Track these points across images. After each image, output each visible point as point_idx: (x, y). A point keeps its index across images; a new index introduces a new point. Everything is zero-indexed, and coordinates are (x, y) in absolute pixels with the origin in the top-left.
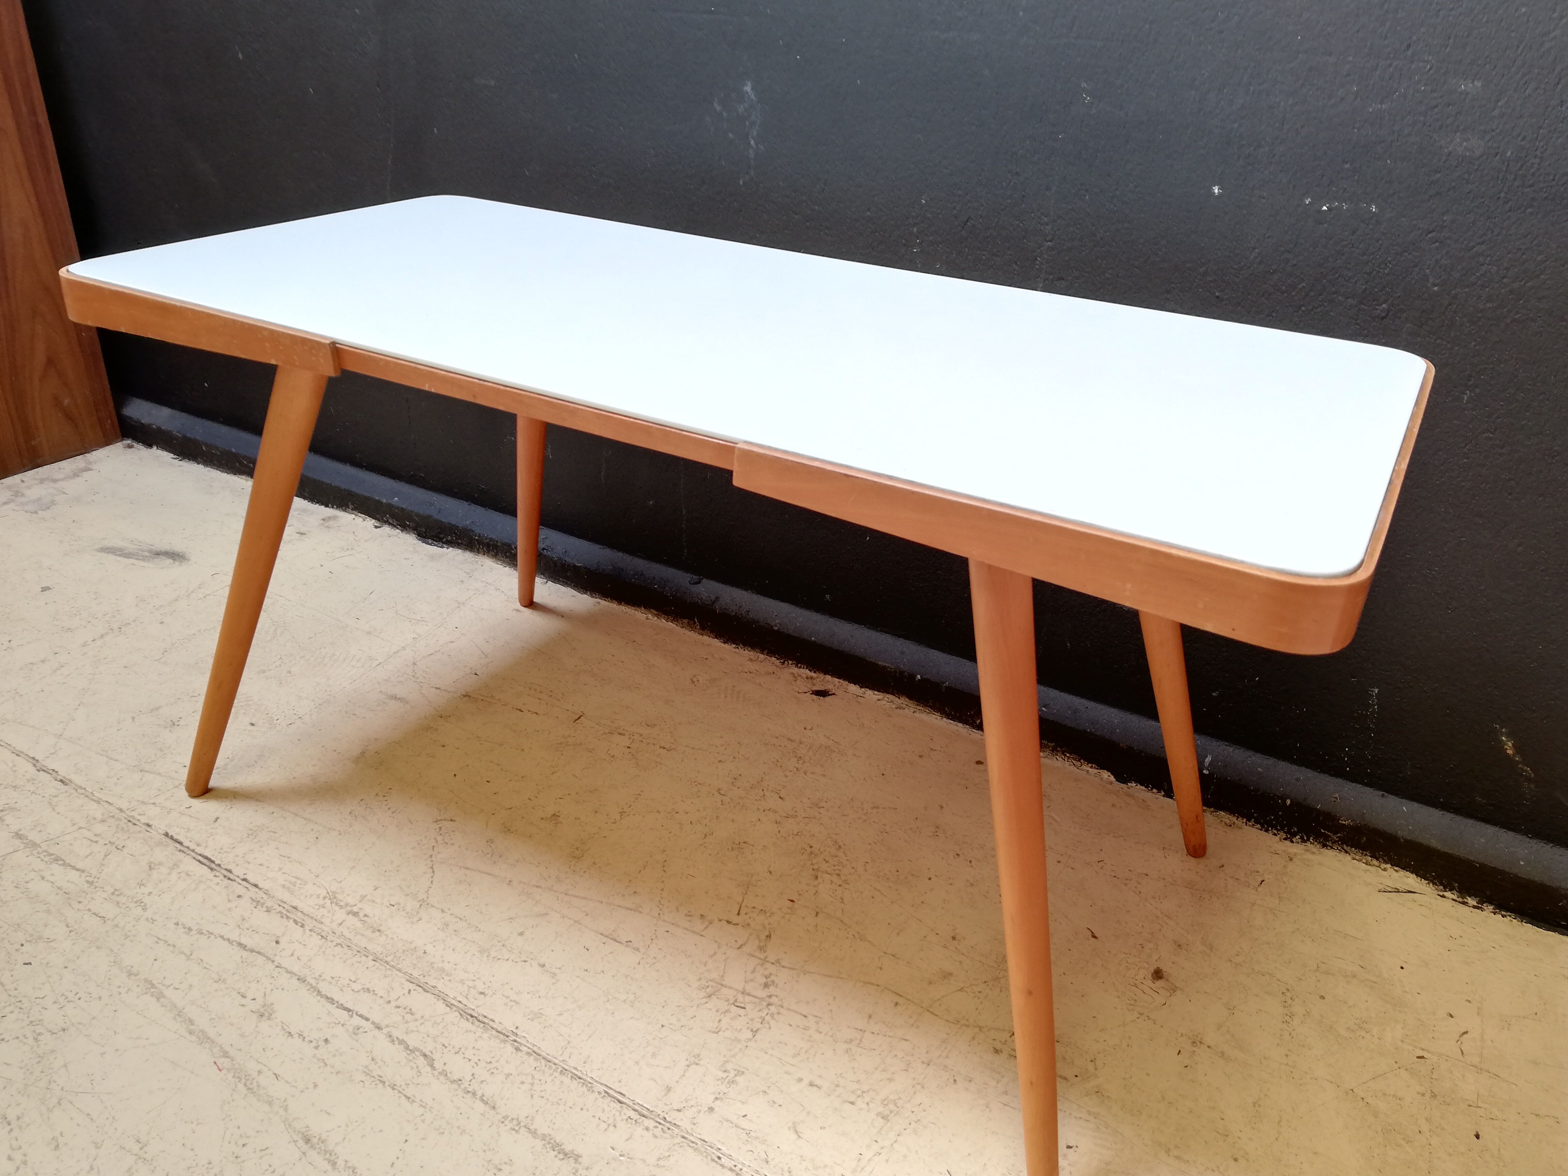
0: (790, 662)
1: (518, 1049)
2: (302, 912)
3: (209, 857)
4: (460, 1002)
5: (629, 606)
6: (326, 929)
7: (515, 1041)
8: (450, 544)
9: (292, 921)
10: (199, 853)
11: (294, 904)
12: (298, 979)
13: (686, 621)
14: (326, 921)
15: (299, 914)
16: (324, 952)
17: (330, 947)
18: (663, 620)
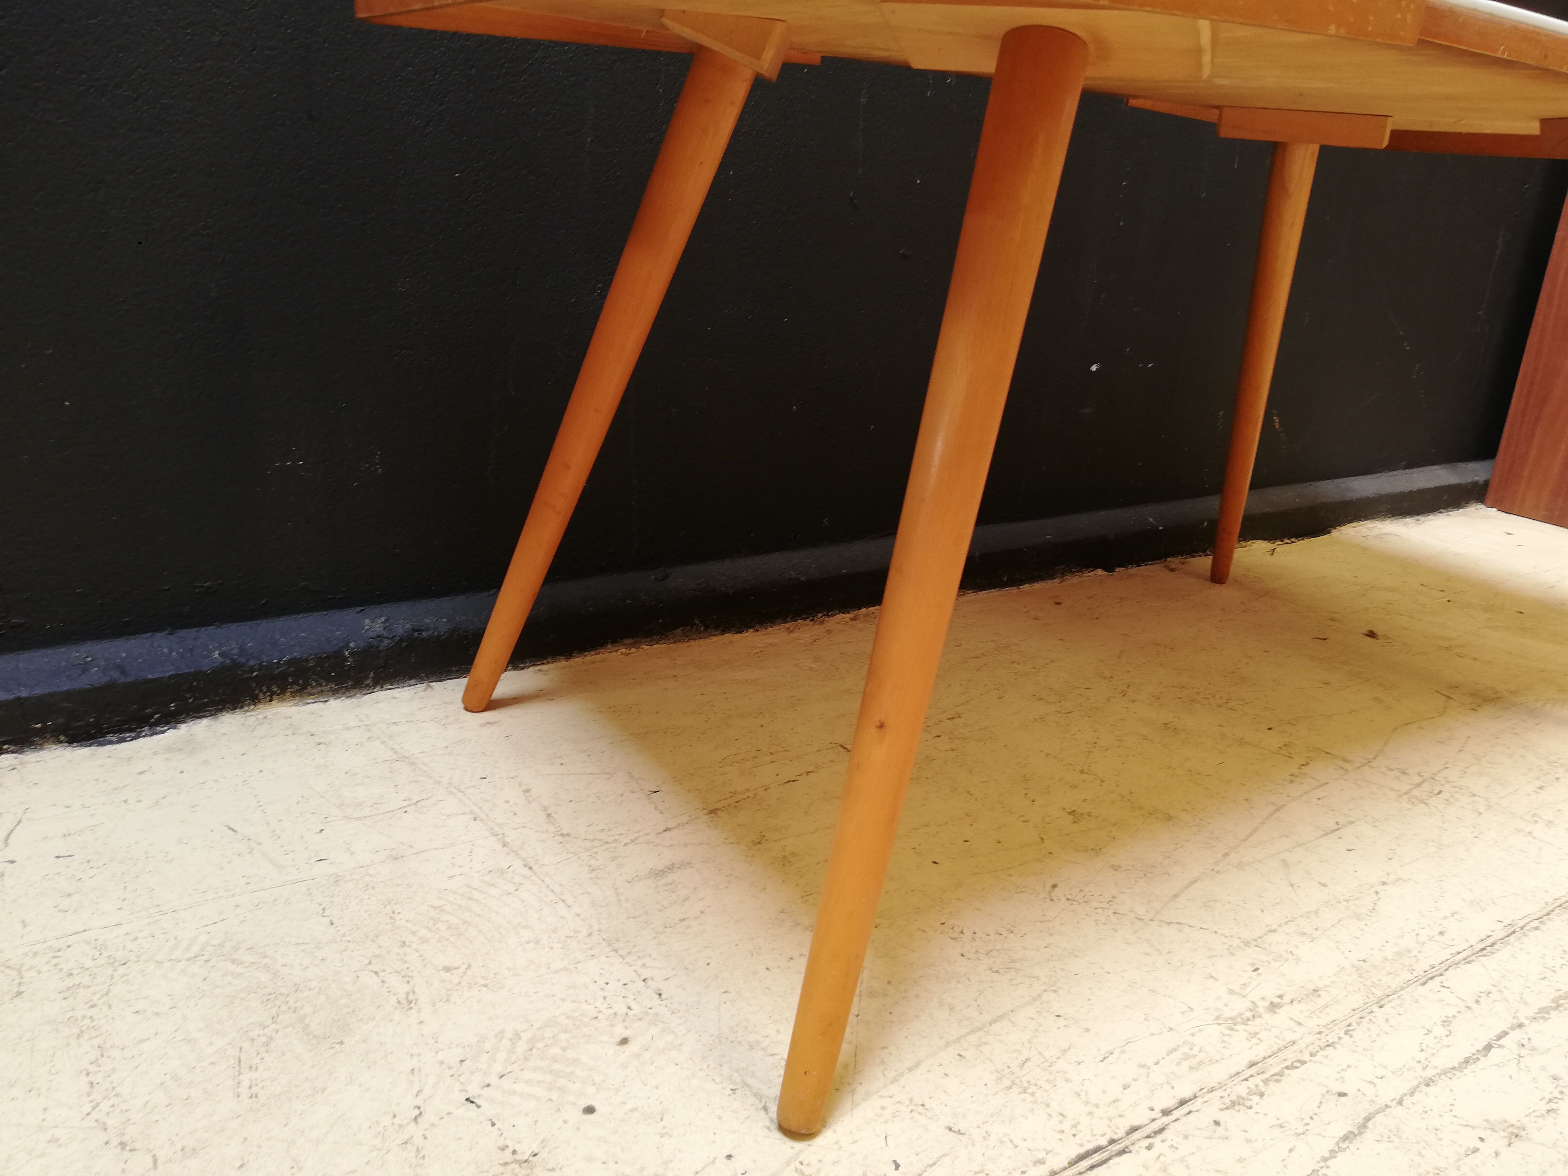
0: (820, 615)
1: (1536, 928)
2: (1265, 1058)
3: (1082, 1151)
4: (1459, 953)
5: (586, 653)
6: (1309, 1039)
7: (1522, 928)
8: (171, 719)
9: (1287, 1072)
10: (1066, 1164)
11: (1245, 1063)
12: (1428, 1085)
13: (679, 631)
14: (1289, 1036)
15: (1270, 1061)
16: (1365, 1050)
17: (1354, 1042)
18: (646, 647)
